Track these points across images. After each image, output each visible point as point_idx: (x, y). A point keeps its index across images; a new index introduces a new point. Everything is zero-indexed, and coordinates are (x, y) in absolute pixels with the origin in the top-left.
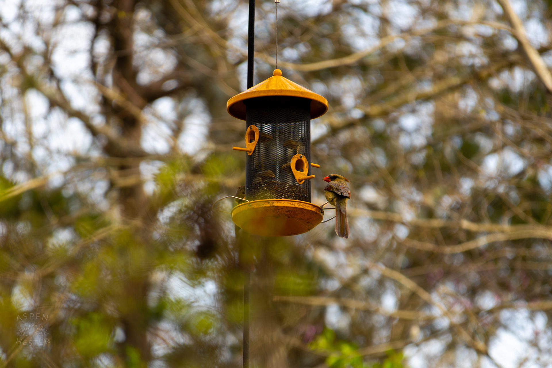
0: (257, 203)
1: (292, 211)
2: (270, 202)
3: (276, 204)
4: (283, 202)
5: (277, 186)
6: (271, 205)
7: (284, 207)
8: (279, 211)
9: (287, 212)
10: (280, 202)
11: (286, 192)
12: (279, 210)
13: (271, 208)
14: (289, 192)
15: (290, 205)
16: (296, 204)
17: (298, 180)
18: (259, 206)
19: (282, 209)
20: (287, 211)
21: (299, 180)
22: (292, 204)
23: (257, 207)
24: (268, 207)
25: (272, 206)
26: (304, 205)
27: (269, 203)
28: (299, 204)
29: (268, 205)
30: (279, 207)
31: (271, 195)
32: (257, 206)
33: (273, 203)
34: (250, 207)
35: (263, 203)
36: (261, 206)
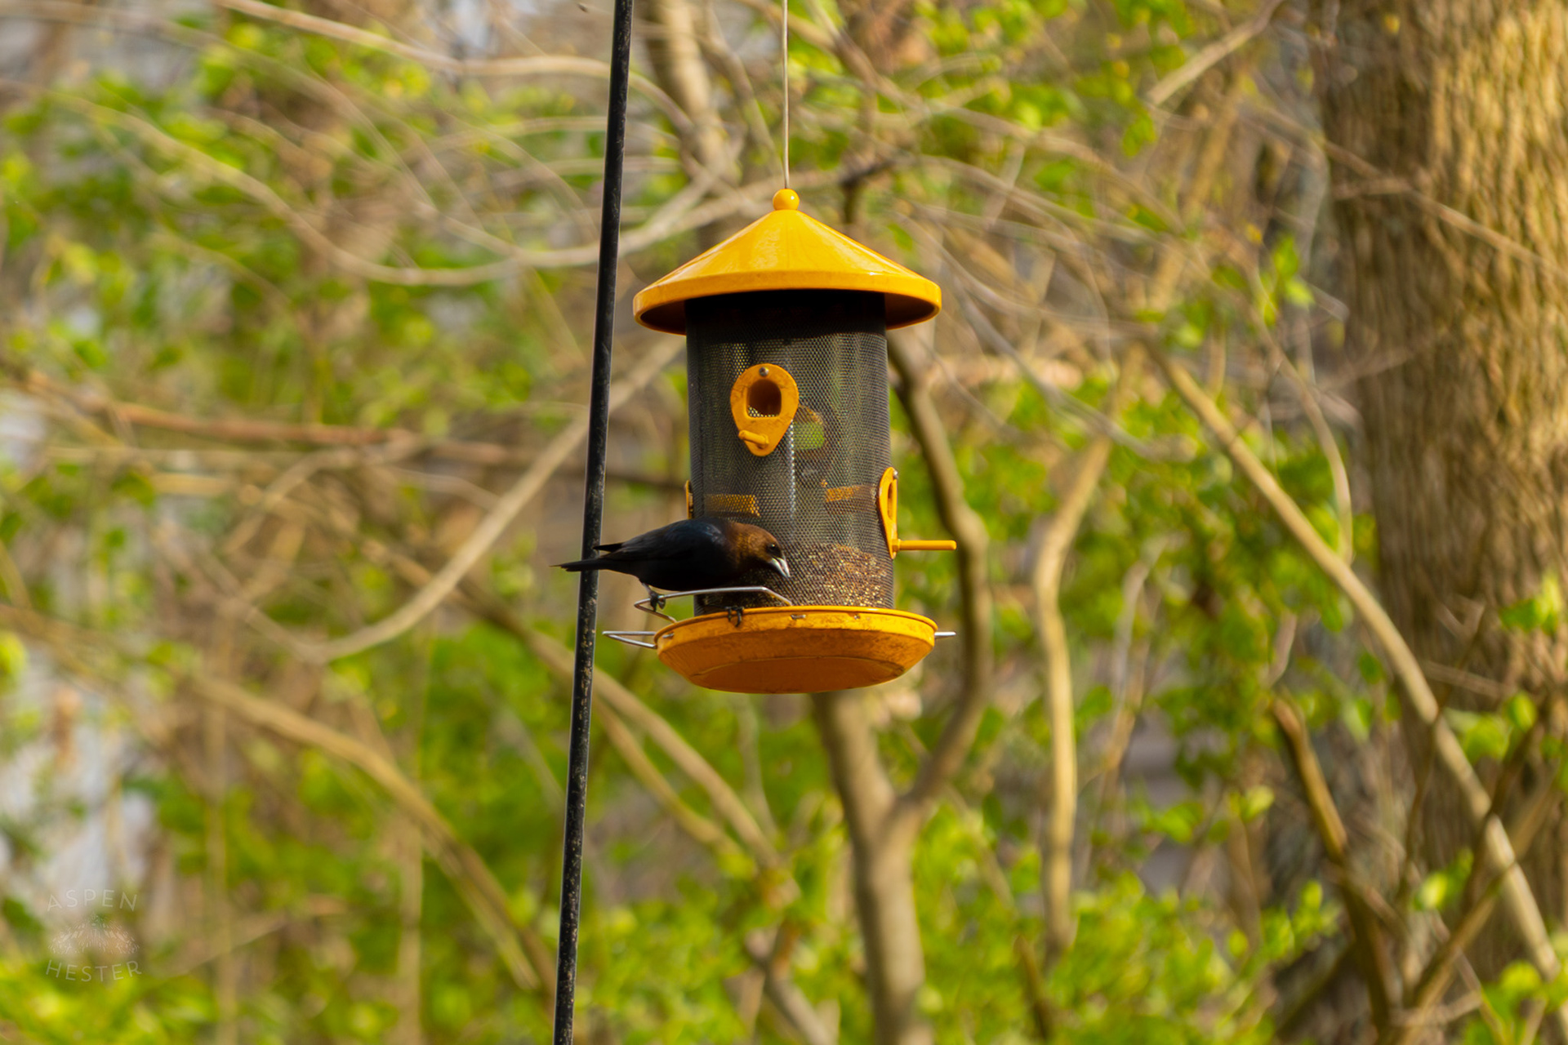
0: (823, 614)
3: (877, 624)
6: (864, 625)
7: (894, 634)
10: (887, 619)
12: (878, 641)
13: (862, 634)
15: (907, 632)
16: (917, 628)
18: (831, 625)
19: (887, 639)
20: (894, 645)
22: (911, 628)
23: (823, 626)
24: (855, 631)
25: (865, 628)
27: (859, 617)
30: (884, 633)
32: (822, 622)
33: (869, 620)
34: (799, 623)
35: (843, 616)
36: (837, 626)
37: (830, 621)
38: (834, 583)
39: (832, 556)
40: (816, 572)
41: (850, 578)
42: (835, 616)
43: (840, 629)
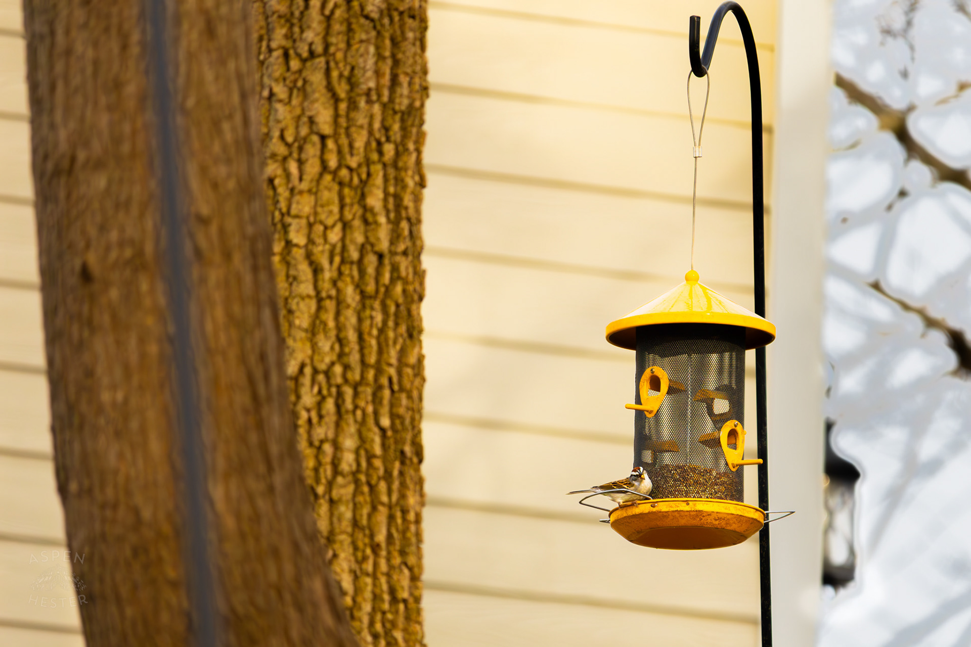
0: (668, 503)
1: (724, 519)
2: (690, 503)
3: (700, 507)
4: (711, 504)
5: (698, 473)
6: (691, 508)
7: (713, 512)
8: (703, 518)
9: (716, 520)
10: (707, 504)
11: (713, 485)
12: (703, 516)
13: (692, 513)
14: (717, 485)
15: (724, 510)
16: (731, 508)
17: (730, 465)
18: (671, 509)
19: (709, 515)
20: (717, 518)
21: (732, 464)
22: (726, 509)
23: (667, 510)
24: (686, 511)
25: (693, 510)
26: (743, 509)
27: (688, 505)
28: (736, 508)
29: (687, 508)
30: (705, 512)
31: (687, 488)
32: (667, 508)
33: (695, 505)
34: (654, 510)
35: (679, 504)
36: (675, 509)
37: (671, 507)
38: (685, 486)
39: (685, 471)
40: (675, 480)
41: (696, 482)
42: (674, 504)
43: (677, 511)
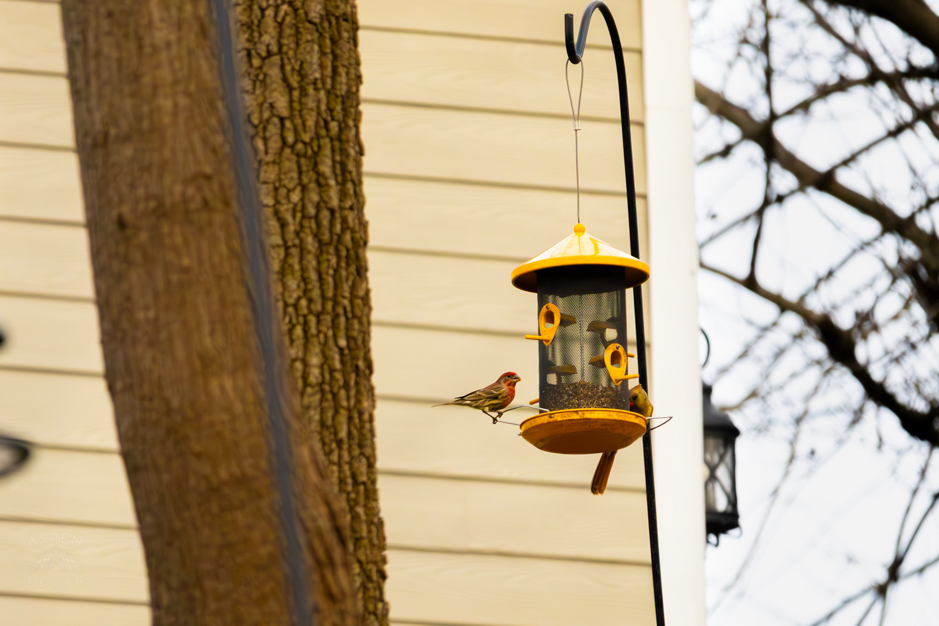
0: (561, 414)
1: (608, 425)
2: (580, 413)
3: (588, 415)
4: (597, 412)
6: (581, 416)
7: (599, 419)
8: (592, 425)
9: (602, 426)
11: (600, 397)
12: (592, 423)
13: (582, 421)
14: (603, 397)
17: (614, 380)
18: (565, 419)
20: (603, 424)
21: (616, 380)
23: (562, 419)
24: (577, 420)
25: (582, 418)
29: (576, 417)
31: (578, 401)
32: (561, 417)
33: (583, 414)
35: (571, 414)
36: (568, 418)
37: (565, 417)
38: (577, 399)
41: (586, 396)
42: (568, 414)
43: (569, 420)
